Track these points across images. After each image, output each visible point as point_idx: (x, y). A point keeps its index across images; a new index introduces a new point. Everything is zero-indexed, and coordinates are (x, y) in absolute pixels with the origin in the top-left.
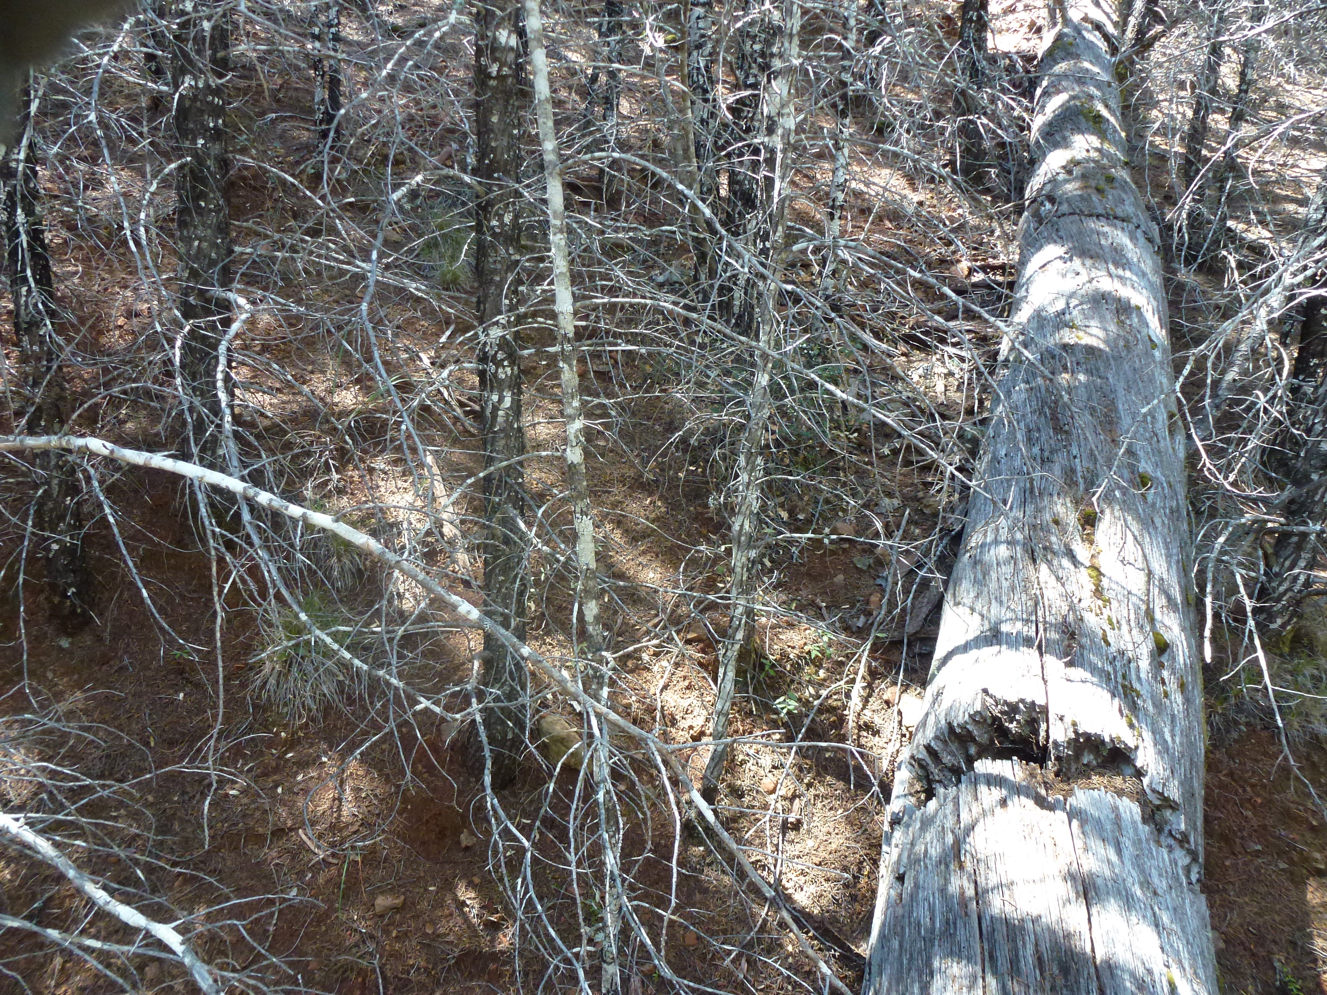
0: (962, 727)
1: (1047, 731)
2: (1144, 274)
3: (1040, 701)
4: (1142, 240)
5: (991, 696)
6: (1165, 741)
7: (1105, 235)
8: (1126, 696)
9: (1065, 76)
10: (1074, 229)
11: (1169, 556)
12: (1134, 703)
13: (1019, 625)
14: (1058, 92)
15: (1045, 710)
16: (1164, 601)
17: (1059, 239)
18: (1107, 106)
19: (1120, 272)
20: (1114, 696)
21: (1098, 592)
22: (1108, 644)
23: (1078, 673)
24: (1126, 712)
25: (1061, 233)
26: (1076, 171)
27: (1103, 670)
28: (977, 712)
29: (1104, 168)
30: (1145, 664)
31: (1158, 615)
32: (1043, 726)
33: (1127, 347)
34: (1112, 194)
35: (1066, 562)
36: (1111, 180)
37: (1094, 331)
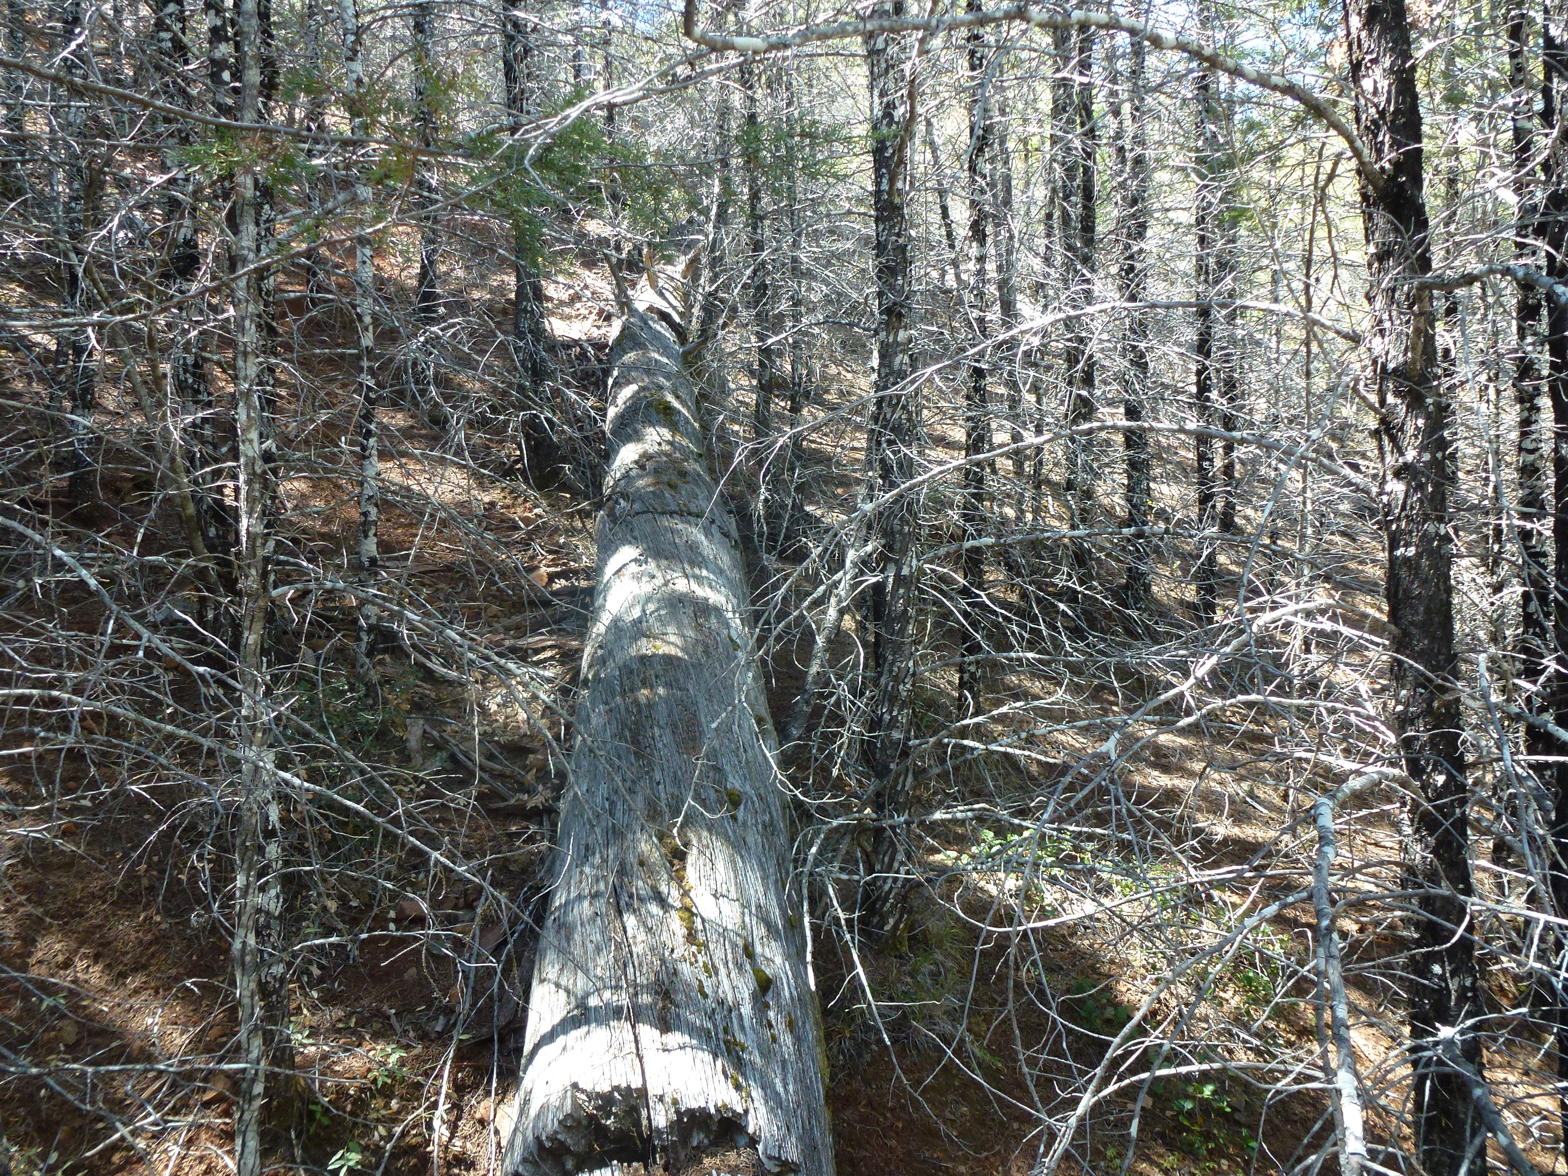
0: (552, 1138)
1: (649, 1118)
2: (721, 572)
3: (636, 1083)
4: (718, 535)
5: (583, 1091)
6: (778, 1094)
7: (678, 531)
8: (729, 1052)
9: (633, 367)
10: (648, 529)
11: (765, 878)
12: (739, 1059)
13: (607, 995)
14: (629, 383)
15: (643, 1092)
16: (763, 931)
17: (633, 540)
18: (678, 397)
19: (697, 571)
20: (715, 1056)
21: (691, 937)
22: (705, 996)
23: (675, 1038)
24: (731, 1071)
25: (636, 533)
26: (649, 465)
27: (702, 1028)
28: (567, 1116)
29: (675, 461)
30: (746, 1010)
31: (758, 949)
32: (644, 1113)
33: (706, 652)
34: (685, 489)
35: (654, 909)
36: (683, 474)
37: (672, 638)
